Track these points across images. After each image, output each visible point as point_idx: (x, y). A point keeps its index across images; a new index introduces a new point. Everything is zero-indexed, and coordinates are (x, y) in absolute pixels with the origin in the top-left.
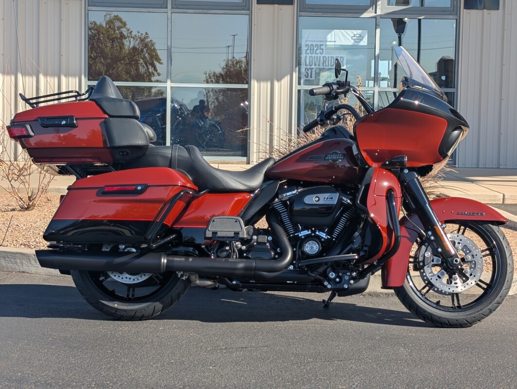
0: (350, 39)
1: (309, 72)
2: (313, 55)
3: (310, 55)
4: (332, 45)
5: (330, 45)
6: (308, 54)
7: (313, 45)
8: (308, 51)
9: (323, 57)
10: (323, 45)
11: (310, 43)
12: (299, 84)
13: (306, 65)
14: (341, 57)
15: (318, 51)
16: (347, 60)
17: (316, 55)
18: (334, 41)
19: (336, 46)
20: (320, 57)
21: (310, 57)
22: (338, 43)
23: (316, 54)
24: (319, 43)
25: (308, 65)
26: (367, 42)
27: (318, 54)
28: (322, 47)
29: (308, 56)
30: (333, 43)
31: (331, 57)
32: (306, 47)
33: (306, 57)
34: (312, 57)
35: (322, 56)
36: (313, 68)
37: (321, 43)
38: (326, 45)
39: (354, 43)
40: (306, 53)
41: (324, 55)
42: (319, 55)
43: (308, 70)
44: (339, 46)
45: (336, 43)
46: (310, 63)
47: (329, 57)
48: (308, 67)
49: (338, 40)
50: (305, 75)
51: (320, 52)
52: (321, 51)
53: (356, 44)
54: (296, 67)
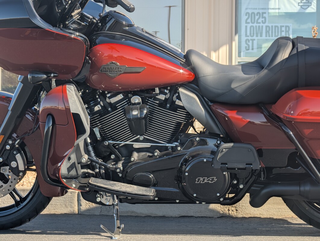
0: (296, 5)
1: (250, 44)
2: (255, 25)
3: (251, 24)
4: (276, 13)
5: (274, 13)
6: (249, 23)
7: (254, 13)
8: (249, 21)
9: (266, 27)
10: (265, 13)
11: (250, 11)
12: (239, 56)
13: (246, 36)
14: (286, 27)
15: (260, 20)
16: (293, 29)
17: (258, 25)
18: (279, 9)
19: (281, 14)
20: (262, 26)
21: (251, 27)
22: (283, 10)
23: (257, 23)
24: (261, 11)
25: (248, 36)
26: (315, 8)
27: (260, 23)
28: (264, 15)
29: (249, 26)
30: (277, 11)
31: (275, 26)
32: (246, 15)
33: (246, 27)
34: (253, 26)
35: (264, 25)
36: (254, 40)
37: (263, 11)
38: (269, 13)
39: (300, 10)
40: (246, 23)
41: (267, 24)
42: (261, 25)
43: (249, 42)
44: (283, 14)
45: (281, 11)
46: (250, 34)
47: (272, 26)
48: (250, 38)
49: (282, 7)
50: (246, 47)
51: (262, 21)
52: (263, 19)
53: (303, 11)
54: (236, 34)
